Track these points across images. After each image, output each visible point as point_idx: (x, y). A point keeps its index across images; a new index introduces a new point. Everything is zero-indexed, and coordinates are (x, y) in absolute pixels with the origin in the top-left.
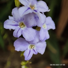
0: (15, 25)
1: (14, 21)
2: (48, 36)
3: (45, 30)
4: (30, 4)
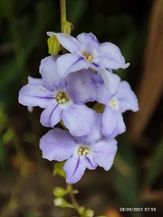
0: (46, 98)
1: (44, 89)
2: (122, 128)
3: (114, 113)
4: (83, 48)
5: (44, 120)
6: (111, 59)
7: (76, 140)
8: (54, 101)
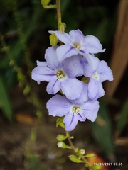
0: (50, 75)
1: (48, 69)
2: (102, 93)
3: (96, 83)
4: (73, 41)
5: (49, 90)
6: (93, 46)
7: (71, 102)
8: (55, 77)
